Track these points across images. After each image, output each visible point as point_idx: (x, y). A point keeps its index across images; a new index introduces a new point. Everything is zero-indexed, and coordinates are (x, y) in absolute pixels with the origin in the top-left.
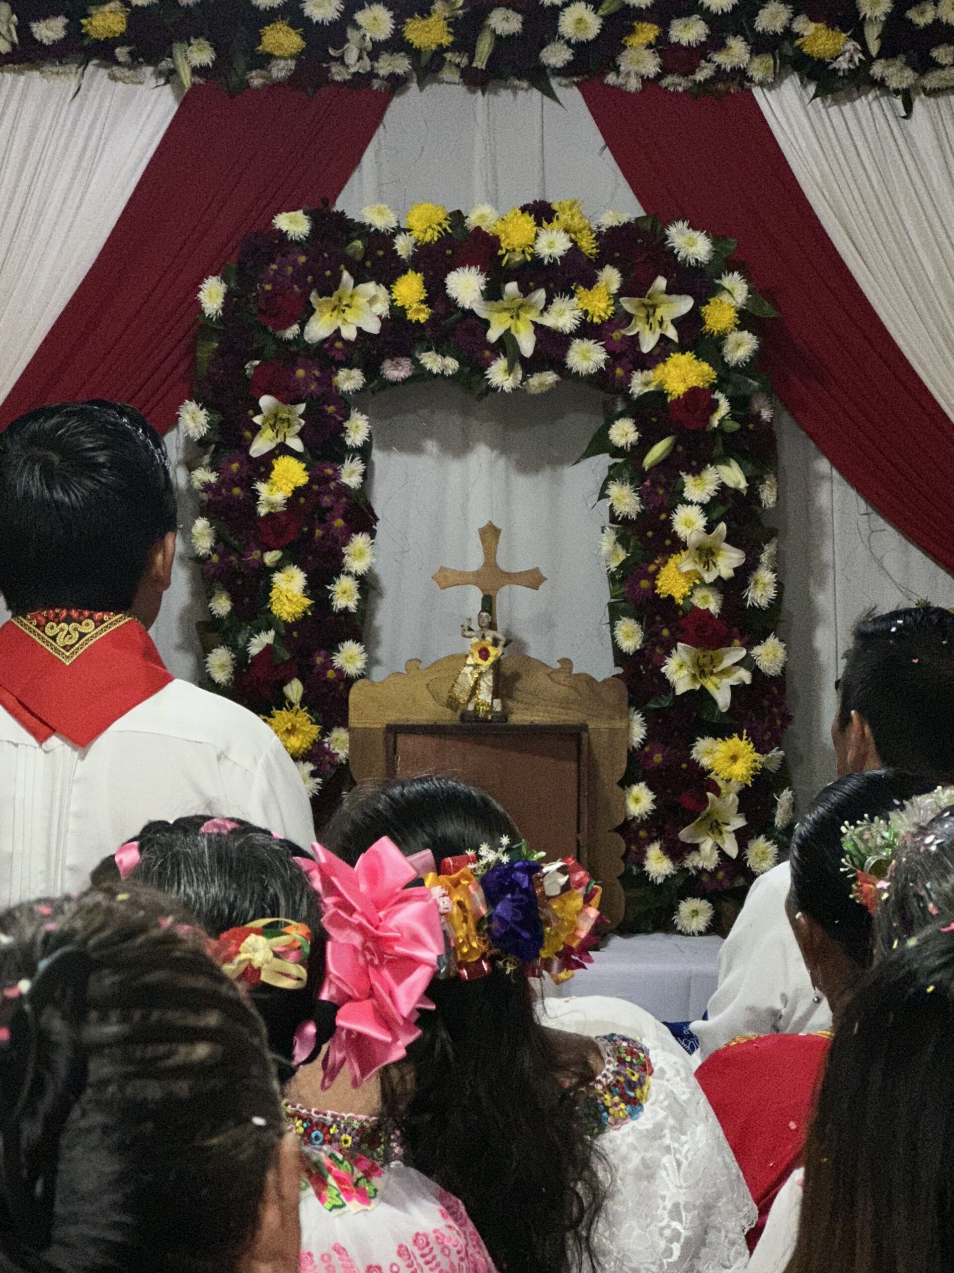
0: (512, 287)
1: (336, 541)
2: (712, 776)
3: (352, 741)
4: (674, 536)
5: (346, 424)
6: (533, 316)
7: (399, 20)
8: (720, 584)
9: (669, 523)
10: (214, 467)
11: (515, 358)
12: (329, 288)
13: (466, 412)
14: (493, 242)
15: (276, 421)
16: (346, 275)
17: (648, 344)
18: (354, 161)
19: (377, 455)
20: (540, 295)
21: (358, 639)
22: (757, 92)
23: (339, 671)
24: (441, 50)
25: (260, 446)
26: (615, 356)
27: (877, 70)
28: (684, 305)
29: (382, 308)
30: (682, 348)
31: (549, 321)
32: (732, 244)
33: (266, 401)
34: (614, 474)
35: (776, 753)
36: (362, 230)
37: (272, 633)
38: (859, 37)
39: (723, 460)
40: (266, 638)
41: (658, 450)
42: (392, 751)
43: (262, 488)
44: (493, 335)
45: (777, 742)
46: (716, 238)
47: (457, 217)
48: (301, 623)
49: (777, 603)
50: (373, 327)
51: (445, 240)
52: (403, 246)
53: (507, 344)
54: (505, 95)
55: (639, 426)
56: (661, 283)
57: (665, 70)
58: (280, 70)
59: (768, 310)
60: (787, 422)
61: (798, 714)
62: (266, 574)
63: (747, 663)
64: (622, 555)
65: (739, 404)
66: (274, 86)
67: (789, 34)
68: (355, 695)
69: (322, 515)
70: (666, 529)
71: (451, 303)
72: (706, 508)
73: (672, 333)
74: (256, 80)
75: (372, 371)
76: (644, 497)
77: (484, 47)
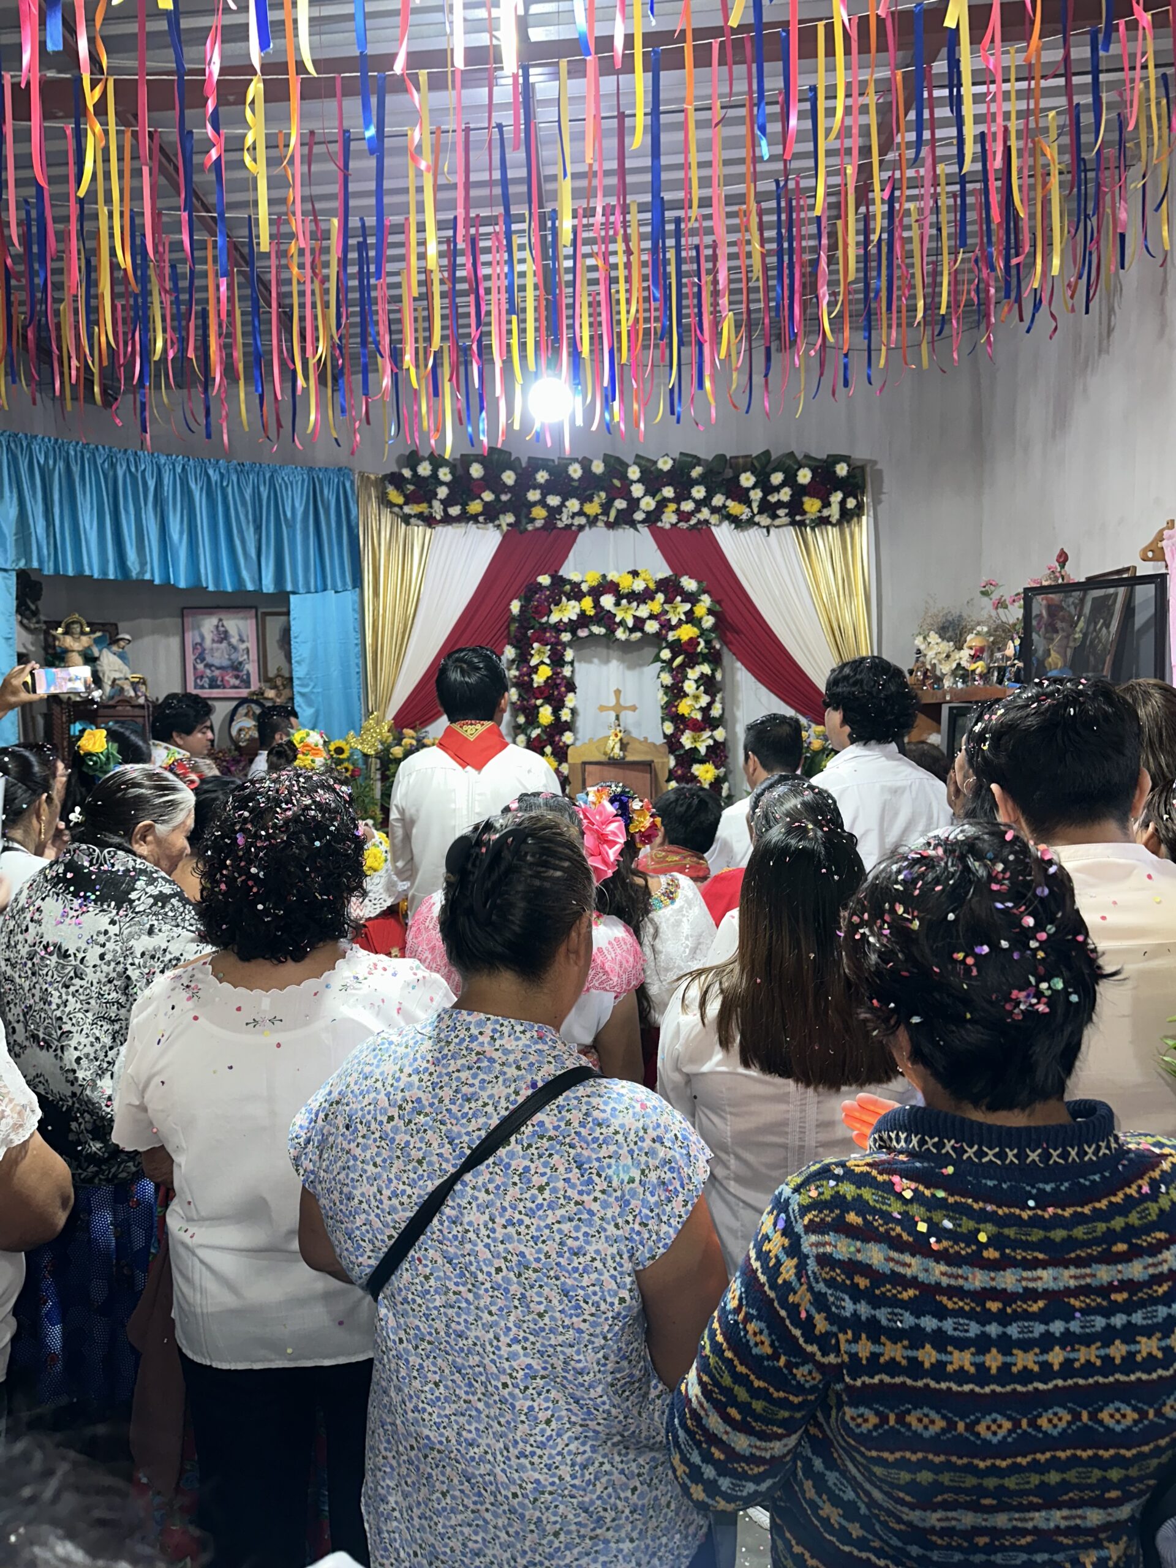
0: (624, 602)
1: (562, 696)
3: (570, 767)
4: (685, 692)
5: (565, 653)
6: (632, 612)
7: (582, 504)
8: (701, 709)
9: (682, 687)
10: (517, 669)
11: (626, 627)
12: (558, 603)
13: (608, 647)
14: (617, 585)
15: (539, 652)
16: (564, 599)
17: (674, 622)
18: (566, 556)
19: (576, 664)
20: (635, 604)
21: (570, 730)
22: (713, 528)
23: (564, 743)
24: (597, 515)
25: (534, 662)
26: (662, 626)
27: (757, 519)
28: (688, 606)
29: (577, 610)
30: (687, 623)
31: (638, 614)
32: (705, 584)
33: (536, 645)
34: (662, 669)
35: (723, 770)
36: (569, 582)
37: (540, 729)
38: (750, 506)
39: (701, 663)
40: (538, 731)
41: (679, 660)
42: (584, 771)
43: (534, 676)
44: (618, 620)
45: (723, 765)
46: (699, 582)
47: (604, 576)
48: (551, 726)
49: (722, 716)
50: (574, 618)
51: (600, 585)
52: (584, 588)
53: (622, 623)
54: (620, 531)
55: (672, 651)
56: (679, 599)
57: (679, 521)
58: (539, 524)
59: (718, 608)
60: (725, 650)
61: (730, 755)
62: (537, 707)
63: (711, 737)
64: (666, 699)
65: (708, 642)
66: (537, 529)
67: (724, 507)
68: (570, 751)
69: (557, 686)
70: (681, 689)
71: (602, 608)
72: (696, 681)
73: (683, 617)
74: (530, 527)
75: (574, 633)
76: (674, 678)
77: (613, 514)
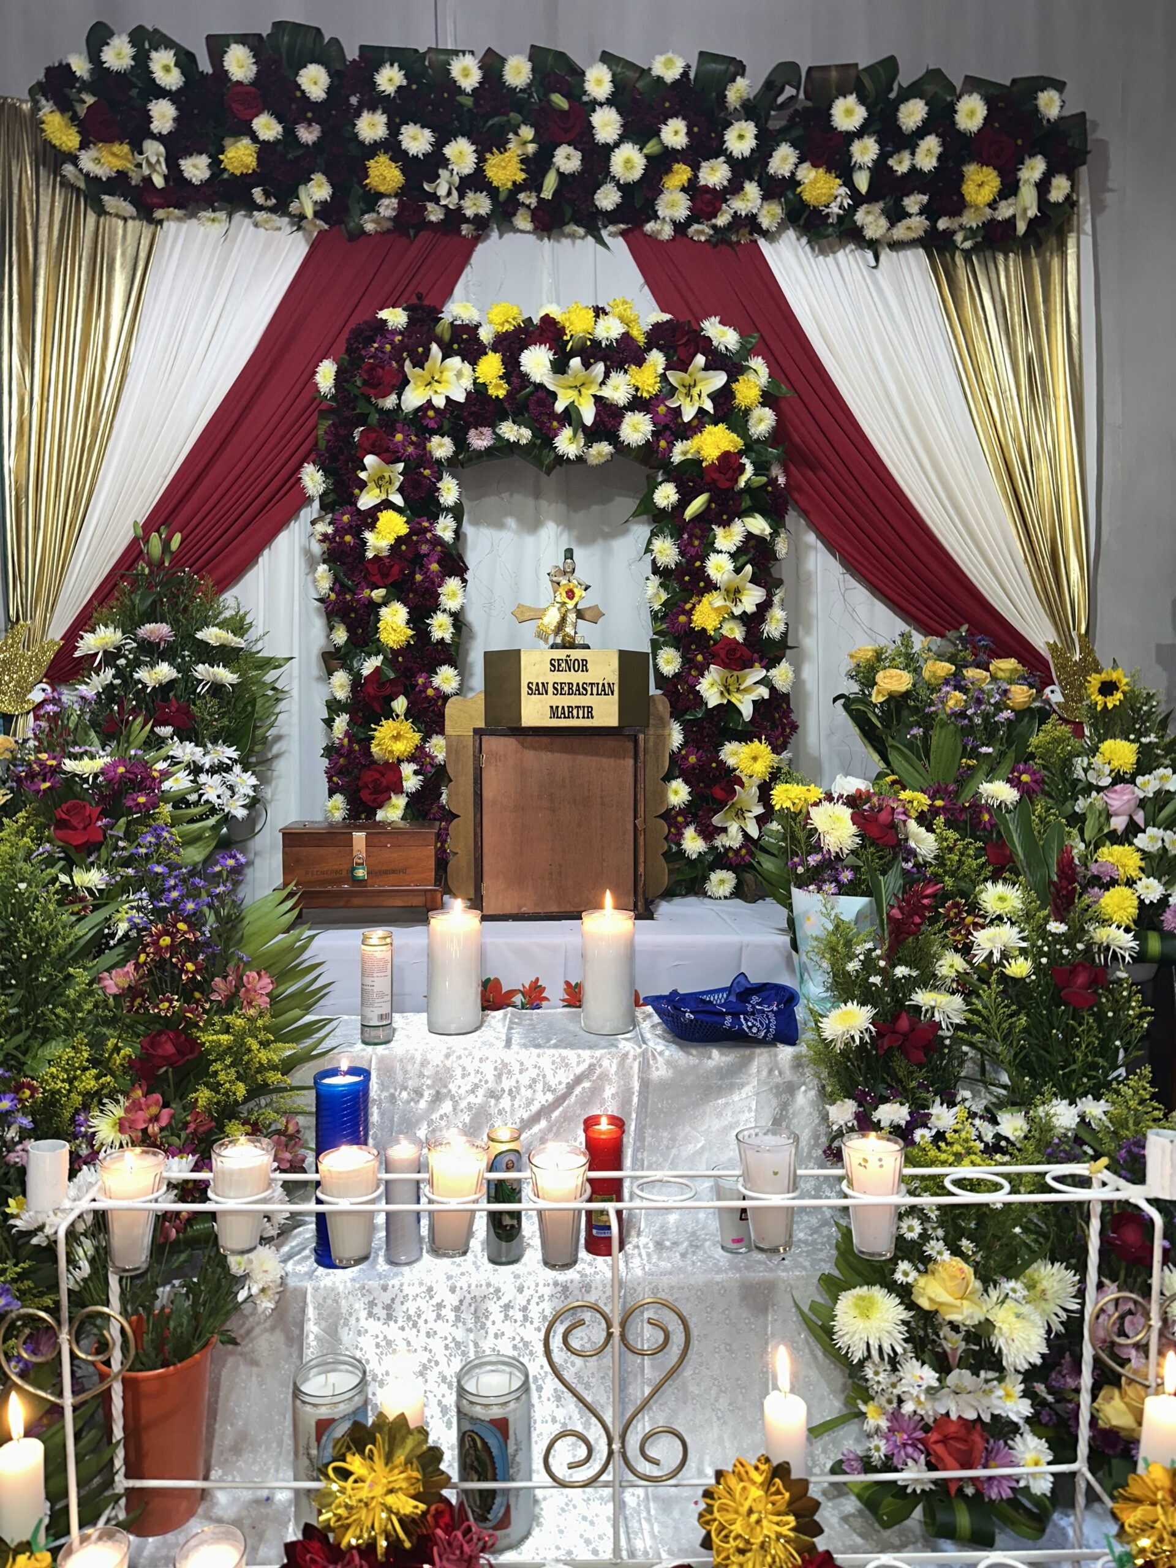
1: (433, 583)
2: (737, 772)
3: (449, 748)
4: (708, 579)
5: (439, 485)
6: (594, 390)
8: (744, 617)
9: (702, 569)
10: (331, 519)
11: (579, 427)
12: (420, 362)
14: (559, 329)
15: (380, 481)
16: (434, 347)
17: (688, 414)
20: (600, 368)
21: (453, 664)
23: (437, 689)
24: (517, 188)
25: (367, 500)
26: (660, 428)
28: (719, 379)
29: (467, 383)
30: (716, 420)
31: (606, 392)
32: (754, 337)
33: (370, 460)
34: (657, 532)
35: (786, 753)
36: (452, 321)
37: (381, 657)
39: (749, 513)
40: (376, 662)
41: (696, 505)
42: (479, 752)
43: (368, 535)
44: (559, 407)
45: (785, 745)
46: (742, 332)
47: (529, 322)
48: (406, 650)
50: (460, 397)
51: (519, 330)
53: (570, 416)
55: (680, 488)
56: (700, 360)
57: (694, 216)
58: (388, 208)
59: (784, 392)
62: (373, 608)
63: (765, 682)
64: (663, 597)
65: (761, 468)
66: (384, 231)
67: (792, 182)
68: (451, 709)
69: (418, 561)
70: (701, 573)
71: (524, 377)
72: (733, 556)
73: (709, 406)
74: (369, 224)
75: (461, 443)
76: (682, 549)
77: (550, 182)
